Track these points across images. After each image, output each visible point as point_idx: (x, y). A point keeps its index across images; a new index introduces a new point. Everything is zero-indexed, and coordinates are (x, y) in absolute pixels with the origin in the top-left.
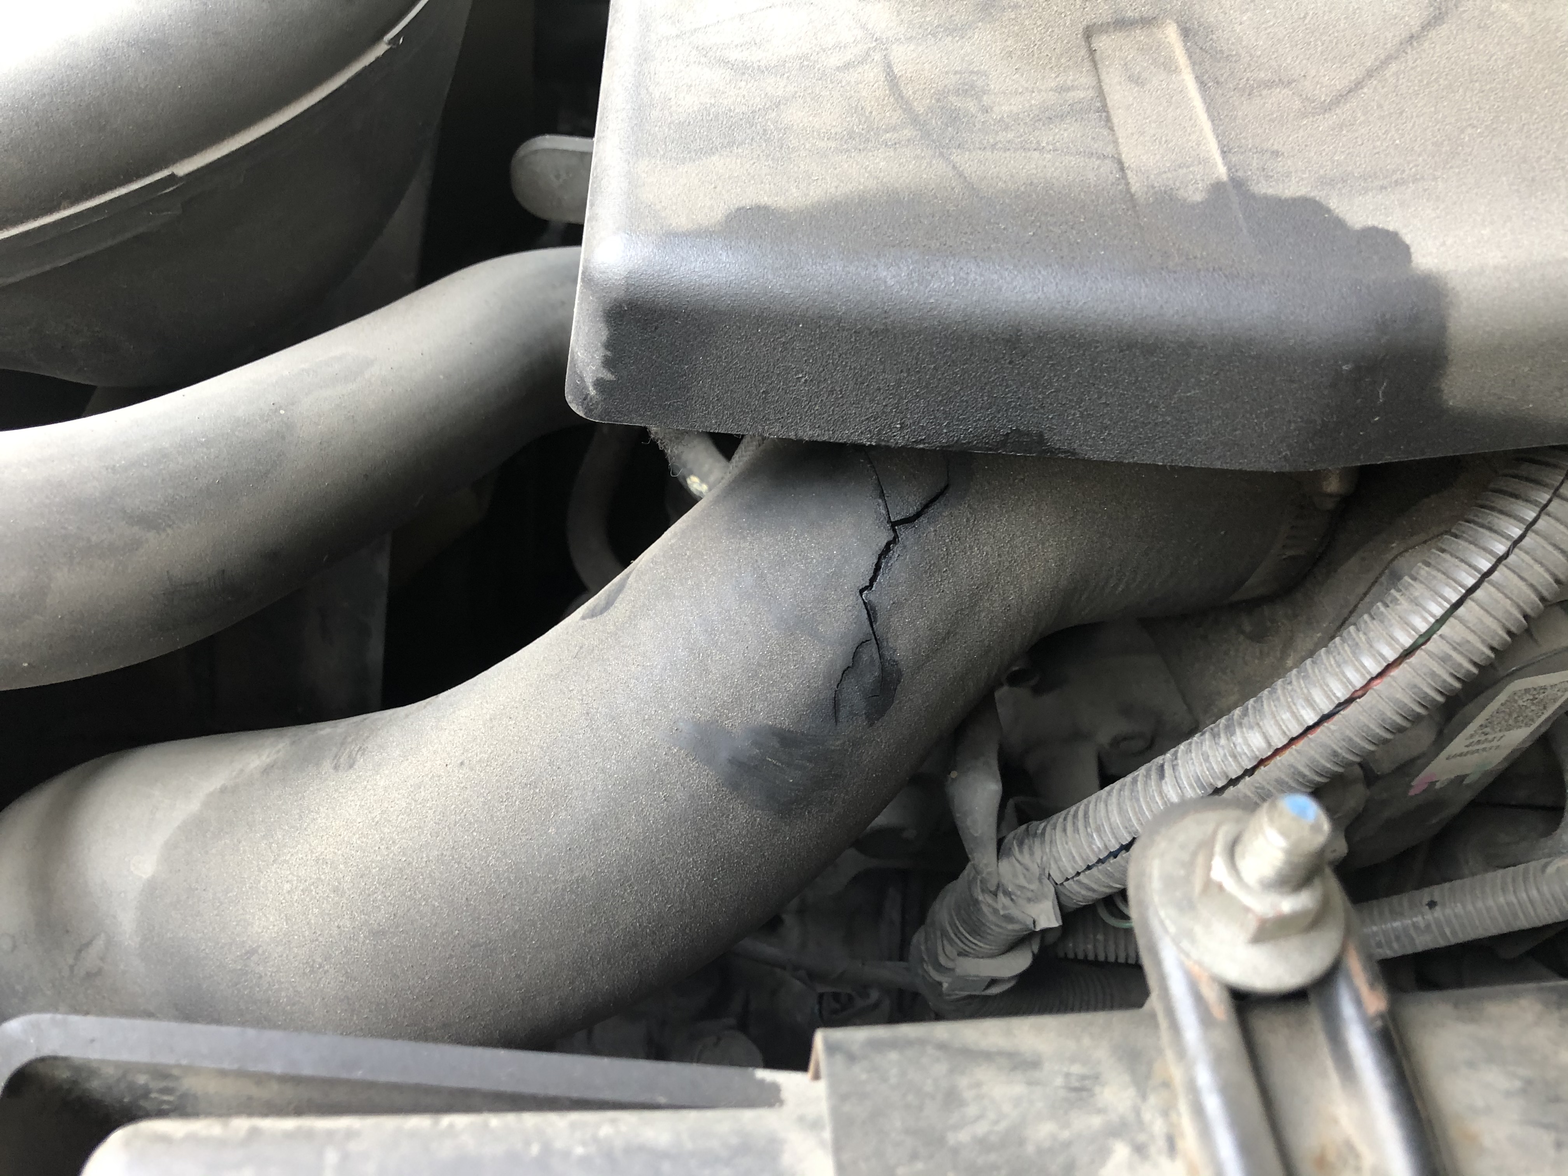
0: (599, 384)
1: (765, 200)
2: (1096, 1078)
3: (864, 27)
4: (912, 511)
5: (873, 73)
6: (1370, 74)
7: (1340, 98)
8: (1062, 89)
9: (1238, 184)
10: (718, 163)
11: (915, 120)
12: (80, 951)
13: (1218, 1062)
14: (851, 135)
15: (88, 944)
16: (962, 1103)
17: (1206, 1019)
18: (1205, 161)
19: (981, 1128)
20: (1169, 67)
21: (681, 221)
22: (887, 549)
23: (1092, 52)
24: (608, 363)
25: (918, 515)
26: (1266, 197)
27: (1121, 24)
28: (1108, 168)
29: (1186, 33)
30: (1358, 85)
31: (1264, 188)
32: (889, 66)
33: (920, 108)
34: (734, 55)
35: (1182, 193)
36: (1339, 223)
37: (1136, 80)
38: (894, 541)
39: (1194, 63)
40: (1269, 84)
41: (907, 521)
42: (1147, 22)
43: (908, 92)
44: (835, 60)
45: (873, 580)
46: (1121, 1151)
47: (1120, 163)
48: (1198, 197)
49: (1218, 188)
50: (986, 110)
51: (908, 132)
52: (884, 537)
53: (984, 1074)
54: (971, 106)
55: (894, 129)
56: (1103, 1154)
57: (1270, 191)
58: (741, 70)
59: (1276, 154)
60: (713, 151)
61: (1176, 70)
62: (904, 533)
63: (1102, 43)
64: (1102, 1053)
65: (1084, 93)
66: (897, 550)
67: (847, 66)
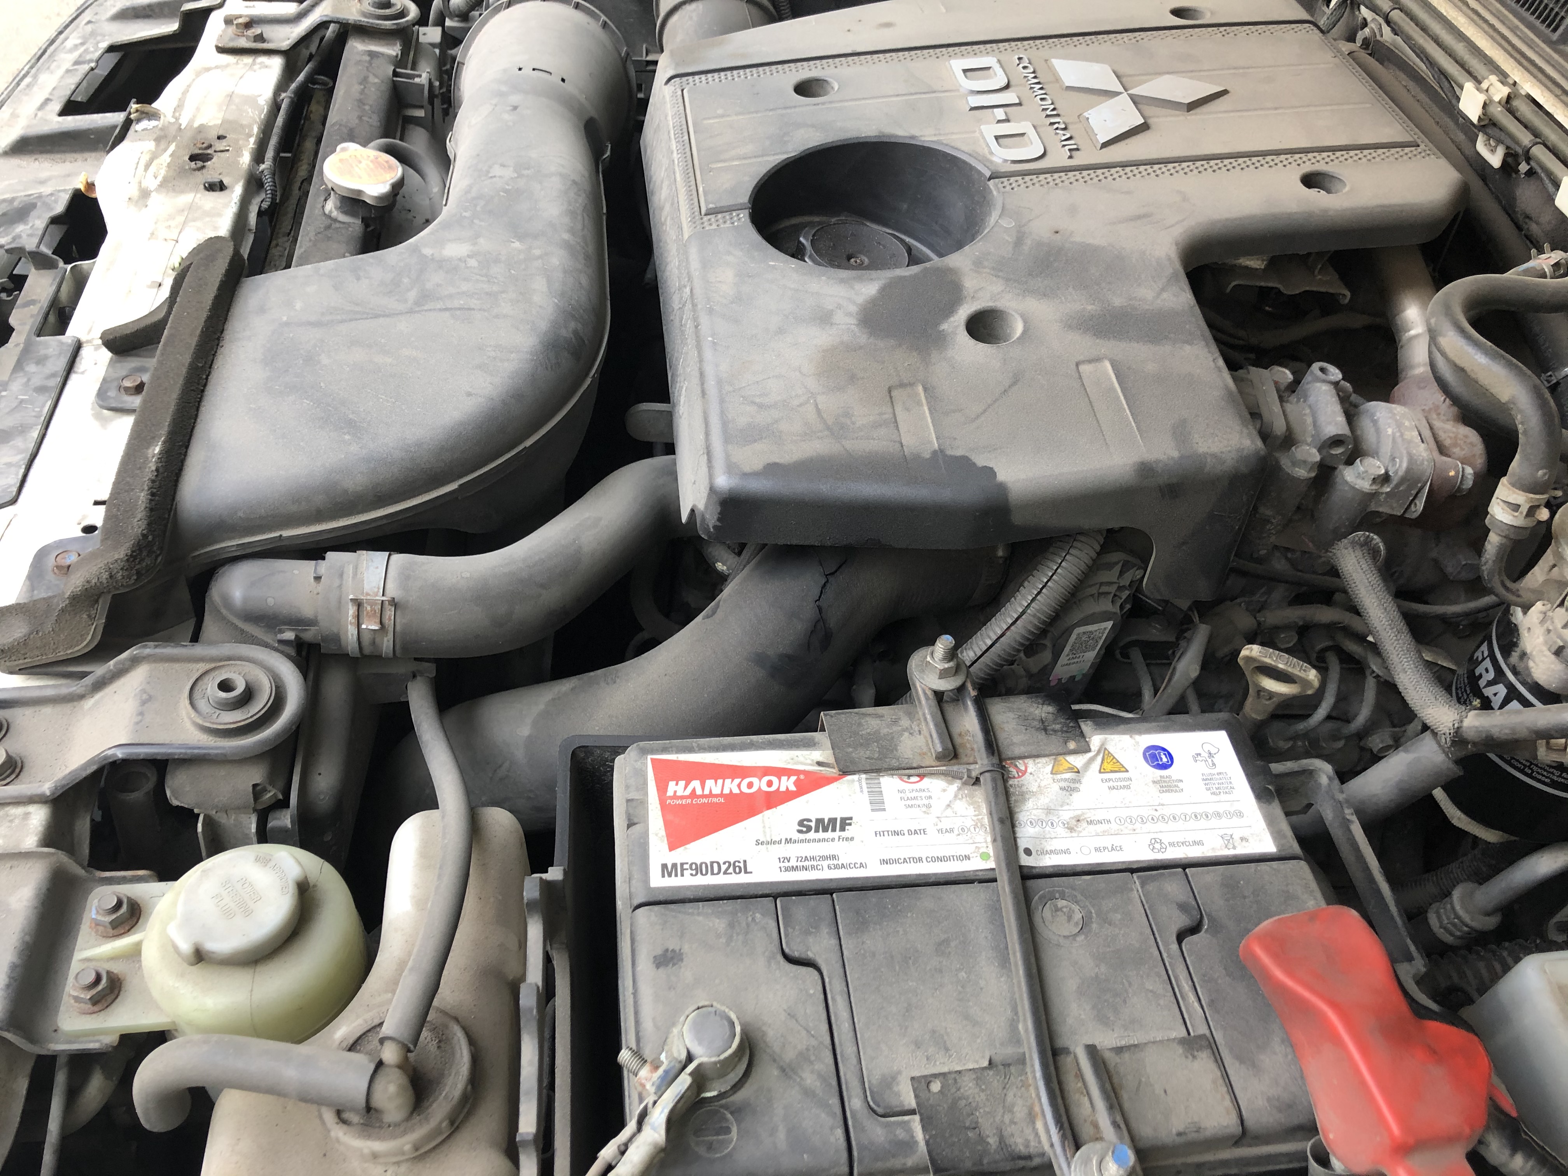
0: (715, 527)
1: (777, 461)
2: (900, 719)
3: (806, 388)
4: (834, 569)
5: (810, 408)
6: (989, 406)
7: (978, 417)
8: (881, 414)
9: (942, 451)
10: (758, 446)
11: (828, 428)
12: (495, 771)
13: (930, 707)
14: (806, 434)
15: (500, 766)
16: (863, 726)
17: (927, 698)
18: (931, 442)
19: (868, 731)
20: (919, 403)
21: (747, 469)
22: (824, 585)
23: (891, 397)
24: (719, 520)
25: (836, 571)
26: (951, 456)
27: (902, 385)
28: (898, 445)
29: (925, 389)
30: (985, 411)
31: (949, 452)
32: (817, 405)
33: (830, 422)
34: (758, 400)
35: (923, 455)
36: (974, 464)
37: (908, 410)
38: (827, 581)
39: (928, 403)
40: (954, 411)
41: (832, 574)
42: (911, 385)
43: (825, 416)
44: (796, 402)
45: (820, 597)
46: (906, 734)
47: (901, 443)
48: (928, 457)
49: (935, 453)
50: (854, 423)
51: (826, 433)
52: (823, 581)
53: (867, 719)
54: (849, 422)
55: (821, 431)
56: (902, 735)
57: (953, 454)
58: (761, 406)
59: (955, 439)
60: (755, 441)
61: (922, 405)
62: (831, 579)
63: (894, 393)
64: (901, 714)
65: (888, 416)
66: (828, 585)
67: (800, 405)
